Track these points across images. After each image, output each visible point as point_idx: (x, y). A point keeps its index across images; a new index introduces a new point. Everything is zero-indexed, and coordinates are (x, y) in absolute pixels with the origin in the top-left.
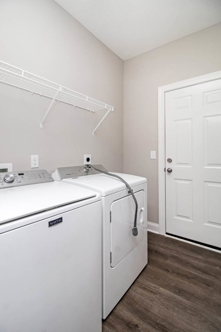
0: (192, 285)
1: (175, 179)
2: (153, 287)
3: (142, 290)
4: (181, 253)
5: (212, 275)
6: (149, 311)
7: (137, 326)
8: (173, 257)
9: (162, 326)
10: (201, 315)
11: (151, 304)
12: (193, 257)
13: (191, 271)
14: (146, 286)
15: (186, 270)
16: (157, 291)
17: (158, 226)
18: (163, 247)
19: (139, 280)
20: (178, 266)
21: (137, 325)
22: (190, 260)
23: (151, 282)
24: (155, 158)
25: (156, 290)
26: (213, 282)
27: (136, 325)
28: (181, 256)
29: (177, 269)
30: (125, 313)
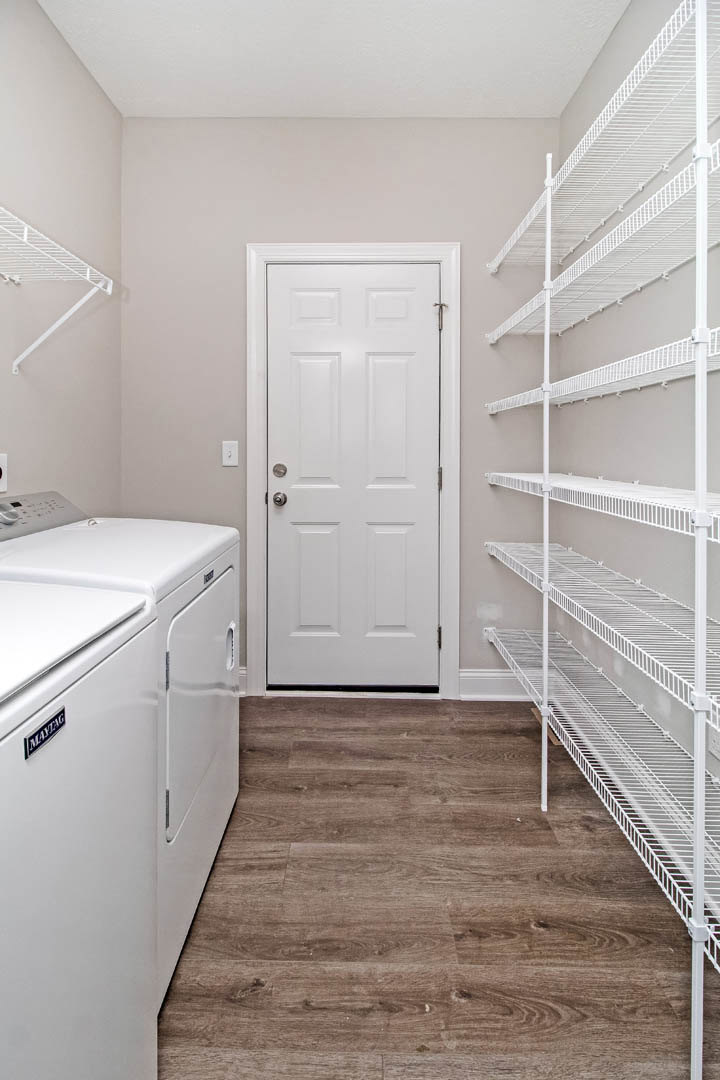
0: (362, 800)
1: (295, 524)
2: (271, 852)
3: (242, 877)
4: (318, 730)
5: (396, 758)
6: (278, 923)
7: (258, 984)
8: (302, 747)
9: (321, 941)
10: (399, 862)
11: (280, 900)
12: (347, 729)
13: (351, 768)
14: (251, 859)
15: (341, 768)
16: (284, 857)
17: (244, 672)
18: (268, 730)
19: (227, 852)
20: (321, 767)
21: (258, 980)
22: (344, 740)
23: (261, 840)
24: (236, 464)
25: (281, 858)
26: (404, 773)
27: (255, 985)
28: (319, 737)
29: (318, 774)
30: (215, 970)
